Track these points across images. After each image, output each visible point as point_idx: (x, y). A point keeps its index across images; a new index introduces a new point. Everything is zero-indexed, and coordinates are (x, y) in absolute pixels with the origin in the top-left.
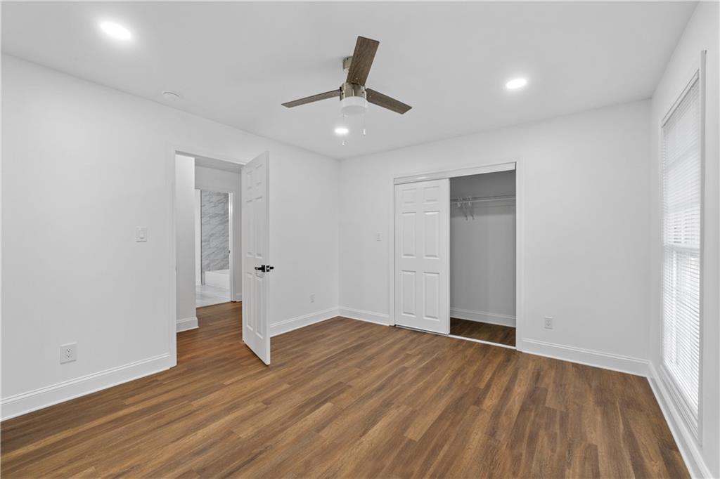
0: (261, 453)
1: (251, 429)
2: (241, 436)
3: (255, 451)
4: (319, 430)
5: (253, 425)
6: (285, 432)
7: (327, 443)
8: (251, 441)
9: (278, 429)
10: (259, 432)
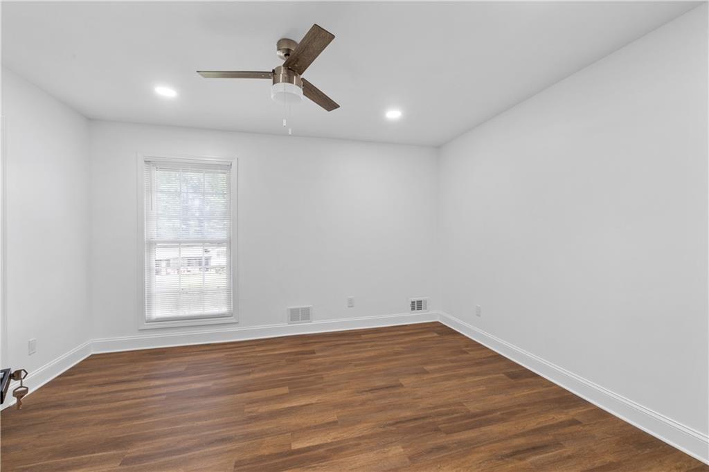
0: (390, 425)
1: (390, 454)
2: (402, 450)
3: (393, 428)
4: (335, 423)
5: (386, 458)
6: (360, 435)
7: (339, 411)
8: (394, 440)
9: (366, 441)
10: (384, 446)
